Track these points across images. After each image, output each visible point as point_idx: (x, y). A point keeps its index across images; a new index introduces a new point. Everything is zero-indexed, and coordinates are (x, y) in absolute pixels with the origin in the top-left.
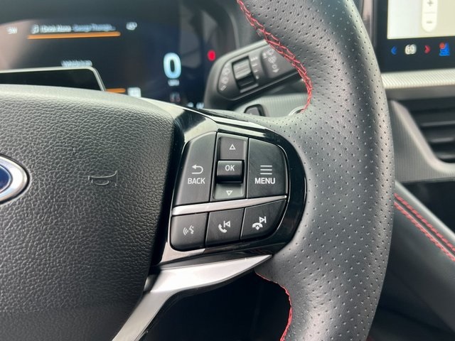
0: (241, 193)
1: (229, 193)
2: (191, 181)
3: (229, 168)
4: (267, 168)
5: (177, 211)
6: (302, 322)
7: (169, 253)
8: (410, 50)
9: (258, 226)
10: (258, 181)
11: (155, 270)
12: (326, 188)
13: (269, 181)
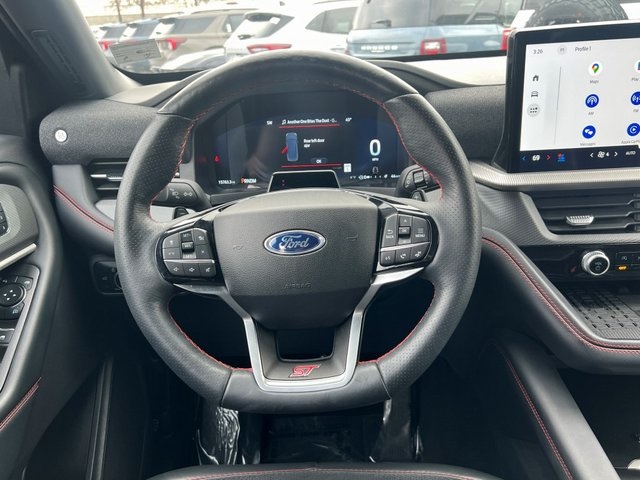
0: (410, 241)
1: (405, 241)
2: (387, 237)
3: (404, 231)
4: (421, 230)
5: (382, 250)
6: (439, 295)
7: (379, 268)
8: (536, 158)
9: (417, 255)
10: (417, 236)
11: (374, 274)
12: (448, 238)
13: (423, 236)
